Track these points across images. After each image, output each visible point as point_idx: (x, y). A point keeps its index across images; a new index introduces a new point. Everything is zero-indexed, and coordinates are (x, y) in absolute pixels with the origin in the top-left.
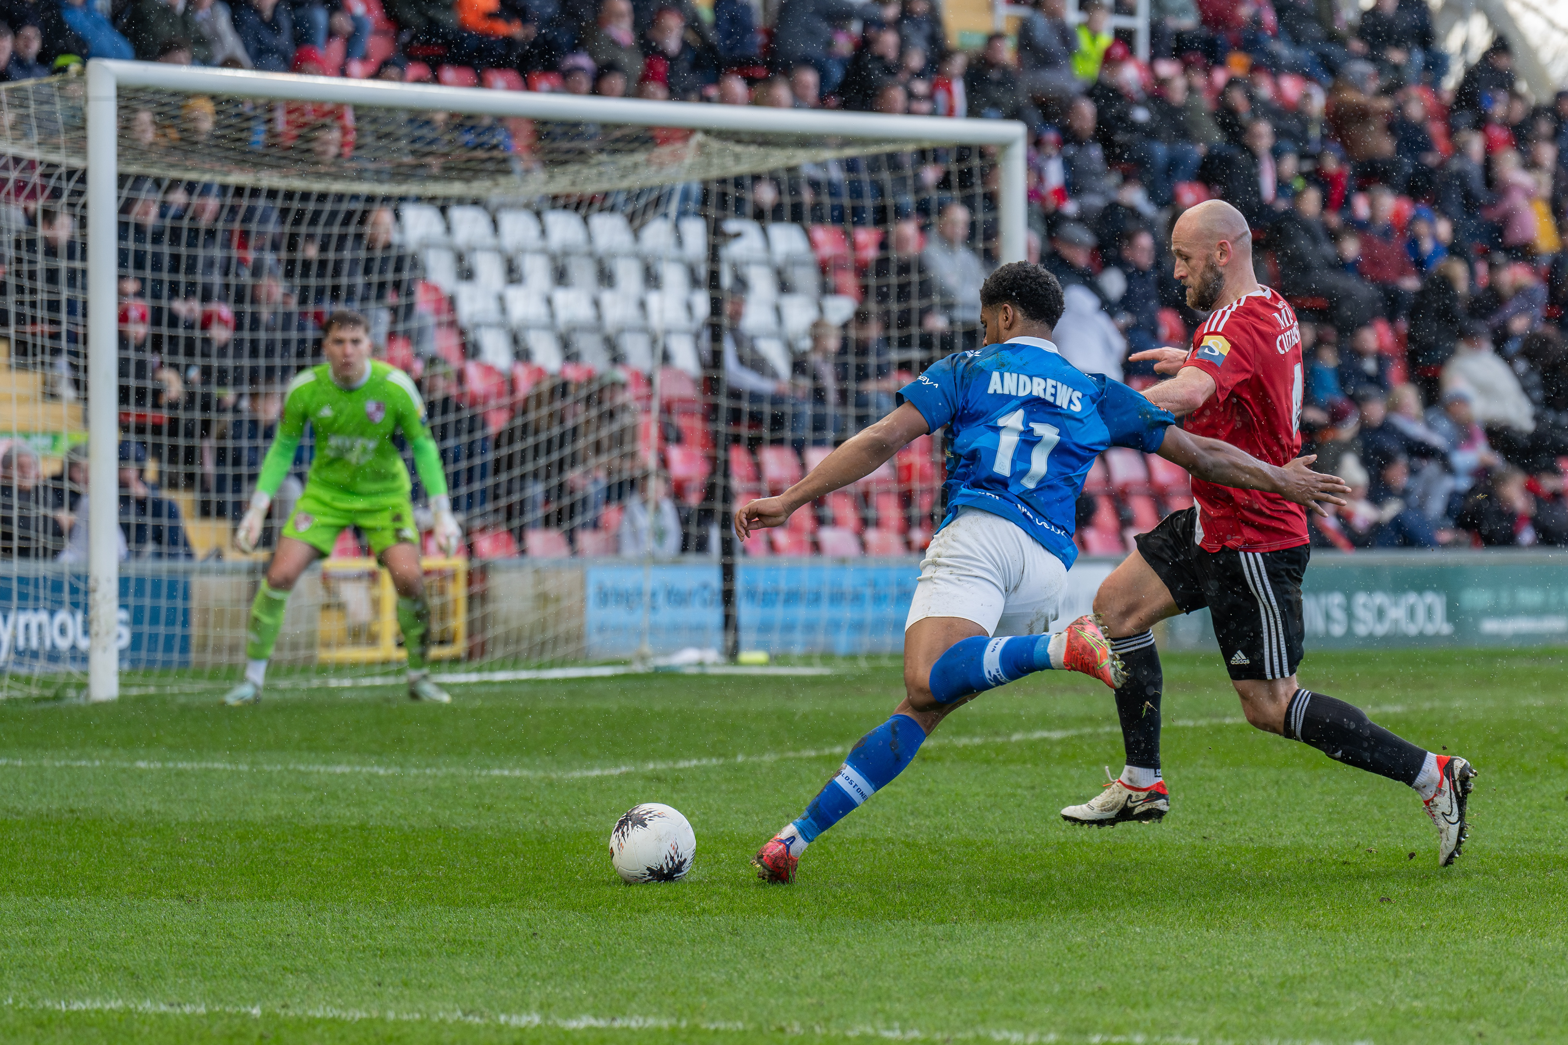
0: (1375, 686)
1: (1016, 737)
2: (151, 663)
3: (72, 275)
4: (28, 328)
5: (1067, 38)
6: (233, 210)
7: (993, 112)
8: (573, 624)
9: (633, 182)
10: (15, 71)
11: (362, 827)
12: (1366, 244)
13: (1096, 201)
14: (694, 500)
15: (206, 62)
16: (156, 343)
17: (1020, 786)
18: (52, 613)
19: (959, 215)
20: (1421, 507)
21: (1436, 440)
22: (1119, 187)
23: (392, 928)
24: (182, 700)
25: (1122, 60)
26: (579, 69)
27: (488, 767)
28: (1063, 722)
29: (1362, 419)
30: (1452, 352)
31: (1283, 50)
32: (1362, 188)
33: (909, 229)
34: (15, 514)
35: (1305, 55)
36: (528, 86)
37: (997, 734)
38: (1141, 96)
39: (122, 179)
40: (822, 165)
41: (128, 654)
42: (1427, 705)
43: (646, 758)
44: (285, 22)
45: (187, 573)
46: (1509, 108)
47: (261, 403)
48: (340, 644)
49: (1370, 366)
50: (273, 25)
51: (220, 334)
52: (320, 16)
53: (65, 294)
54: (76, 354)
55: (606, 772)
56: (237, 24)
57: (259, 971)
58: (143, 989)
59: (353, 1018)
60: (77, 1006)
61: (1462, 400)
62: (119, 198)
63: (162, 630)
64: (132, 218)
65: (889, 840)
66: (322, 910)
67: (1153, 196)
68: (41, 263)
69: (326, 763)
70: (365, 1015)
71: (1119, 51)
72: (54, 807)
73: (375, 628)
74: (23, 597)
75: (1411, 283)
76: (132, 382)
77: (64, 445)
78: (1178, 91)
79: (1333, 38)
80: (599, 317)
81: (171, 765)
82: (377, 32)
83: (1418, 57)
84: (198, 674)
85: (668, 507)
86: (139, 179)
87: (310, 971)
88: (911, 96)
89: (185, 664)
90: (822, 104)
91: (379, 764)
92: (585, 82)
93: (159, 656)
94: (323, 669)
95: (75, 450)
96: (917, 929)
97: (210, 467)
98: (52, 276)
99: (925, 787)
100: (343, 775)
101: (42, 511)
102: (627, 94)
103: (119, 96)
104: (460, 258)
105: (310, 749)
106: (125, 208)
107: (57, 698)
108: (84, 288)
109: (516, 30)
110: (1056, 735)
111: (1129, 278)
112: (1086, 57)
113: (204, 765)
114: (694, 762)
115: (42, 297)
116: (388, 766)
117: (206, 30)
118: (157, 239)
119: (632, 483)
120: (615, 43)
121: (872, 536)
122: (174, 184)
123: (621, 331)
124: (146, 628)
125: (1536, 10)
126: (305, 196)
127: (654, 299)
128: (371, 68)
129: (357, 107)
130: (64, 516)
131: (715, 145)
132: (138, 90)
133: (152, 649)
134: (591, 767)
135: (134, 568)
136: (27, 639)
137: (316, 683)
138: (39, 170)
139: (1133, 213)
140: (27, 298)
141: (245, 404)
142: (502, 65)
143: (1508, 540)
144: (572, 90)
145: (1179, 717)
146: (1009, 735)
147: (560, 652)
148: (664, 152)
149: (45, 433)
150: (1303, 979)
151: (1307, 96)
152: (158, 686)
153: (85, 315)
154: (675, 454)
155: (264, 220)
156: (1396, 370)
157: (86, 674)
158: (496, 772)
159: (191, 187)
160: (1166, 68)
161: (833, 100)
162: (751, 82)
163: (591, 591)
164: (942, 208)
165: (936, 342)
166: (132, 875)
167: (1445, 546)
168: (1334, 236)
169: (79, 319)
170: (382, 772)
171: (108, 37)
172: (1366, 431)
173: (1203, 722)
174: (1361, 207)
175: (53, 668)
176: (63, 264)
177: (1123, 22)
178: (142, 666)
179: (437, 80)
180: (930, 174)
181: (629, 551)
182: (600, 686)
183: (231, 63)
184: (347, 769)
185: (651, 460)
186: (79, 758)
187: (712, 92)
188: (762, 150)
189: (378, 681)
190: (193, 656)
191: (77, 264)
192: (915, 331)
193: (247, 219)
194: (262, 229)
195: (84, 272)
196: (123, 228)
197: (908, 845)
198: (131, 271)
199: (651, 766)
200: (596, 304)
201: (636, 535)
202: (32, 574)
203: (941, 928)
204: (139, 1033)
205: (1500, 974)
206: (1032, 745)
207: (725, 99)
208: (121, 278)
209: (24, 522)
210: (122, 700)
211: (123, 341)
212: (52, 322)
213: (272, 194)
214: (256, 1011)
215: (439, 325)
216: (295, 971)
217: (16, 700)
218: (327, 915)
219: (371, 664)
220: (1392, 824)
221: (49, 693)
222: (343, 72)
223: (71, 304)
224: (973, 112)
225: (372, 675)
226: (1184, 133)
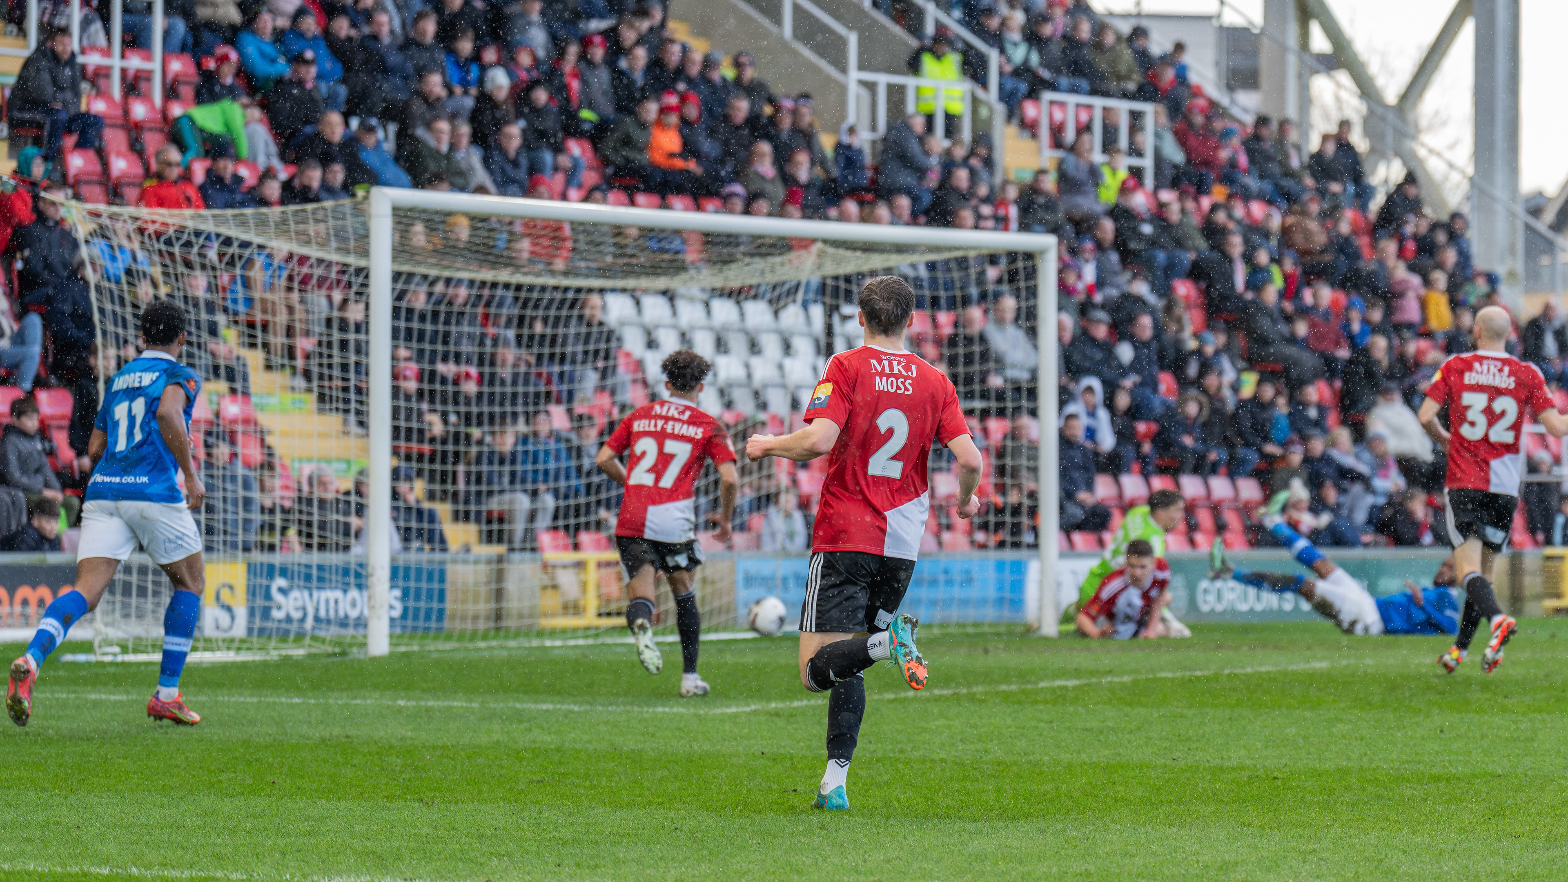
0: (1309, 648)
1: (1042, 685)
2: (415, 629)
3: (358, 343)
4: (326, 383)
5: (1094, 173)
6: (479, 297)
7: (1038, 228)
8: (725, 600)
9: (771, 279)
10: (323, 194)
11: (558, 750)
12: (1313, 326)
13: (1113, 292)
14: (815, 510)
15: (463, 189)
16: (420, 393)
17: (1041, 720)
18: (345, 591)
19: (1009, 303)
20: (1349, 517)
21: (1363, 468)
22: (1130, 282)
23: (572, 824)
24: (435, 655)
25: (1134, 189)
26: (733, 195)
27: (655, 706)
28: (1077, 673)
29: (1307, 451)
30: (1373, 404)
31: (1252, 182)
32: (1309, 284)
33: (975, 313)
34: (316, 518)
35: (1267, 186)
36: (699, 208)
37: (1029, 682)
38: (1146, 216)
39: (396, 276)
40: (914, 266)
41: (398, 623)
42: (1344, 662)
43: (769, 700)
44: (524, 162)
45: (442, 563)
46: (1417, 226)
47: (498, 438)
48: (554, 615)
49: (1313, 413)
50: (515, 164)
51: (470, 388)
52: (548, 157)
53: (353, 358)
54: (361, 403)
55: (740, 709)
56: (486, 162)
57: (472, 855)
58: (386, 868)
61: (1380, 439)
62: (393, 289)
63: (422, 604)
64: (404, 304)
65: (942, 760)
66: (523, 810)
67: (1154, 289)
68: (336, 336)
69: (536, 702)
71: (1131, 183)
72: (335, 733)
73: (582, 603)
74: (320, 579)
75: (1344, 353)
76: (402, 424)
77: (355, 469)
78: (1174, 214)
79: (1289, 173)
80: (749, 376)
81: (422, 703)
82: (590, 168)
83: (1351, 189)
84: (449, 638)
85: (798, 518)
86: (410, 276)
87: (509, 855)
88: (979, 217)
89: (439, 630)
90: (914, 221)
91: (575, 703)
92: (739, 204)
93: (421, 623)
94: (541, 634)
95: (361, 473)
96: (957, 826)
97: (461, 486)
99: (972, 722)
100: (547, 711)
101: (335, 517)
102: (770, 215)
103: (394, 215)
104: (649, 333)
105: (526, 692)
106: (399, 296)
107: (343, 654)
108: (367, 354)
109: (692, 166)
110: (1071, 683)
111: (1136, 348)
112: (1107, 188)
113: (446, 703)
114: (805, 702)
115: (336, 360)
116: (581, 704)
117: (463, 166)
118: (422, 318)
119: (768, 497)
120: (762, 178)
121: (946, 536)
122: (436, 280)
123: (765, 386)
124: (411, 604)
125: (1439, 155)
126: (531, 288)
127: (788, 363)
128: (583, 193)
129: (572, 223)
130: (354, 522)
131: (831, 250)
132: (411, 210)
133: (416, 618)
134: (728, 706)
135: (402, 559)
136: (327, 611)
137: (535, 643)
138: (335, 269)
139: (1139, 300)
140: (325, 361)
141: (488, 439)
142: (679, 190)
143: (1414, 542)
144: (731, 212)
145: (1162, 670)
146: (1036, 683)
147: (714, 621)
148: (793, 255)
149: (339, 460)
150: (1236, 864)
151: (1269, 216)
152: (421, 646)
153: (367, 374)
154: (803, 476)
155: (500, 305)
156: (1332, 418)
157: (365, 637)
158: (660, 709)
159: (448, 281)
160: (1167, 196)
161: (923, 219)
162: (861, 203)
163: (740, 577)
164: (997, 296)
165: (993, 395)
166: (387, 784)
167: (1366, 545)
168: (1288, 319)
169: (363, 377)
170: (576, 708)
171: (392, 171)
172: (1308, 460)
173: (1179, 674)
174: (1308, 296)
175: (343, 631)
176: (352, 337)
177: (1135, 162)
178: (409, 631)
179: (633, 203)
180: (992, 273)
181: (768, 547)
182: (742, 646)
183: (481, 190)
184: (550, 707)
185: (784, 480)
186: (355, 698)
187: (833, 212)
188: (864, 256)
189: (581, 642)
190: (446, 624)
191: (362, 337)
192: (977, 387)
193: (488, 305)
194: (499, 311)
195: (367, 342)
196: (396, 312)
197: (956, 763)
198: (402, 343)
199: (773, 705)
200: (747, 366)
201: (773, 535)
202: (327, 563)
203: (974, 825)
205: (1381, 861)
206: (1053, 690)
207: (843, 218)
208: (395, 347)
209: (322, 526)
210: (392, 655)
211: (396, 392)
212: (344, 379)
213: (507, 286)
215: (634, 381)
216: (500, 856)
217: (315, 655)
218: (526, 814)
219: (575, 630)
220: (1312, 750)
221: (337, 650)
222: (564, 197)
223: (357, 364)
224: (1024, 227)
225: (576, 638)
226: (1179, 243)
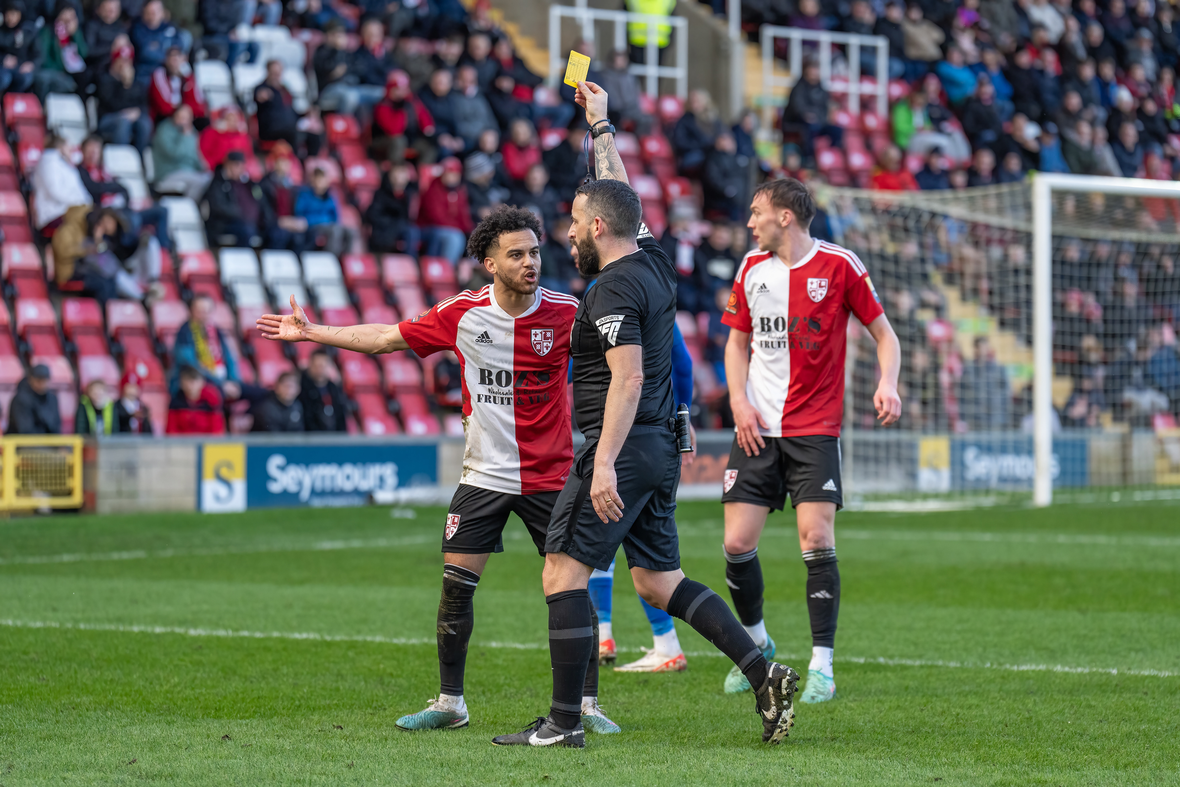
24: (1082, 504)
57: (1117, 650)
58: (1057, 659)
59: (1164, 676)
60: (1024, 668)
66: (1151, 616)
70: (1170, 674)
77: (1025, 374)
84: (1090, 491)
87: (1143, 650)
89: (1082, 485)
98: (1017, 287)
107: (1018, 504)
190: (1088, 481)
202: (1007, 439)
204: (1054, 682)
210: (1052, 506)
214: (1114, 672)
216: (1135, 650)
217: (999, 505)
218: (1154, 619)
221: (1014, 502)
